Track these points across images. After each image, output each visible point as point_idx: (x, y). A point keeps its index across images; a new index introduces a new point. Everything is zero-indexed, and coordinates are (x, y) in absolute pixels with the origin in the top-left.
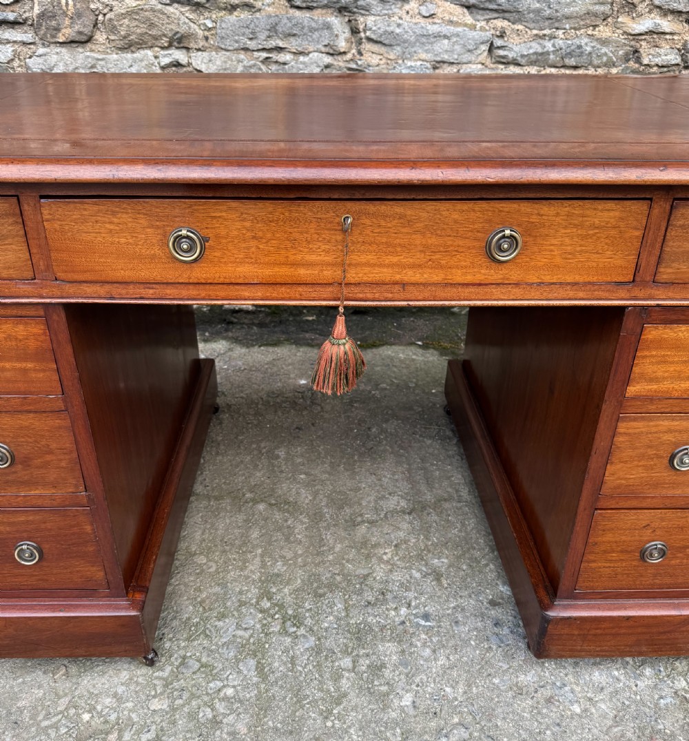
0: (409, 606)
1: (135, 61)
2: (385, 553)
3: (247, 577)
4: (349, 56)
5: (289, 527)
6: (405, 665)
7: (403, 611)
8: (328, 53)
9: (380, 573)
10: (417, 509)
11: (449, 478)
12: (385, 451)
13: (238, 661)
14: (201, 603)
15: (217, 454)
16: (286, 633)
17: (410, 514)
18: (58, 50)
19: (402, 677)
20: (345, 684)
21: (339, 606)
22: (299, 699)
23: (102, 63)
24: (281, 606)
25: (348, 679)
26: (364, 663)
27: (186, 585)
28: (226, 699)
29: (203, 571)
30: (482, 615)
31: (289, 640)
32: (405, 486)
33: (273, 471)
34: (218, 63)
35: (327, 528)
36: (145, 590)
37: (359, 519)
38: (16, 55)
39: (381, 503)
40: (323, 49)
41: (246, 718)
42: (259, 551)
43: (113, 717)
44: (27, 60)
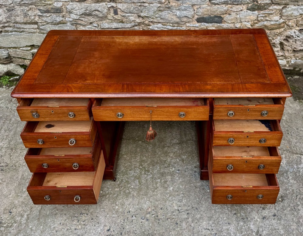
0: (175, 168)
1: (100, 6)
2: (171, 155)
3: (137, 161)
4: (166, 3)
5: (147, 148)
6: (172, 181)
7: (173, 169)
8: (159, 3)
9: (169, 160)
10: (181, 143)
11: (191, 134)
12: (175, 125)
13: (134, 180)
14: (126, 167)
15: (128, 126)
16: (146, 174)
17: (179, 144)
18: (76, 3)
19: (171, 184)
20: (158, 185)
21: (158, 168)
22: (148, 188)
23: (90, 7)
24: (145, 168)
25: (159, 184)
26: (163, 181)
27: (122, 163)
28: (132, 188)
29: (126, 159)
30: (192, 170)
31: (146, 176)
32: (179, 136)
33: (144, 132)
34: (125, 6)
35: (157, 148)
36: (113, 165)
37: (166, 146)
38: (63, 5)
39: (172, 141)
40: (157, 2)
41: (136, 192)
42: (140, 154)
43: (107, 192)
44: (67, 6)
